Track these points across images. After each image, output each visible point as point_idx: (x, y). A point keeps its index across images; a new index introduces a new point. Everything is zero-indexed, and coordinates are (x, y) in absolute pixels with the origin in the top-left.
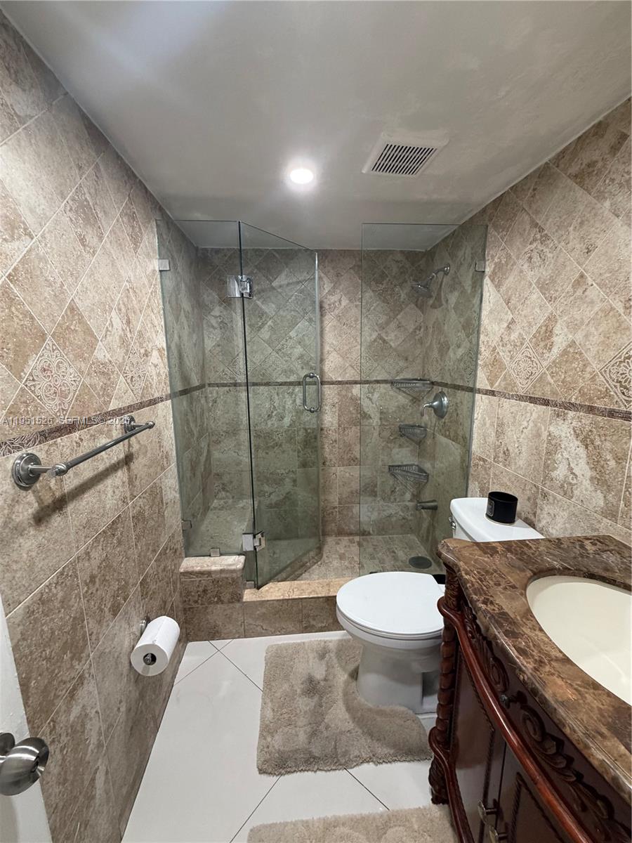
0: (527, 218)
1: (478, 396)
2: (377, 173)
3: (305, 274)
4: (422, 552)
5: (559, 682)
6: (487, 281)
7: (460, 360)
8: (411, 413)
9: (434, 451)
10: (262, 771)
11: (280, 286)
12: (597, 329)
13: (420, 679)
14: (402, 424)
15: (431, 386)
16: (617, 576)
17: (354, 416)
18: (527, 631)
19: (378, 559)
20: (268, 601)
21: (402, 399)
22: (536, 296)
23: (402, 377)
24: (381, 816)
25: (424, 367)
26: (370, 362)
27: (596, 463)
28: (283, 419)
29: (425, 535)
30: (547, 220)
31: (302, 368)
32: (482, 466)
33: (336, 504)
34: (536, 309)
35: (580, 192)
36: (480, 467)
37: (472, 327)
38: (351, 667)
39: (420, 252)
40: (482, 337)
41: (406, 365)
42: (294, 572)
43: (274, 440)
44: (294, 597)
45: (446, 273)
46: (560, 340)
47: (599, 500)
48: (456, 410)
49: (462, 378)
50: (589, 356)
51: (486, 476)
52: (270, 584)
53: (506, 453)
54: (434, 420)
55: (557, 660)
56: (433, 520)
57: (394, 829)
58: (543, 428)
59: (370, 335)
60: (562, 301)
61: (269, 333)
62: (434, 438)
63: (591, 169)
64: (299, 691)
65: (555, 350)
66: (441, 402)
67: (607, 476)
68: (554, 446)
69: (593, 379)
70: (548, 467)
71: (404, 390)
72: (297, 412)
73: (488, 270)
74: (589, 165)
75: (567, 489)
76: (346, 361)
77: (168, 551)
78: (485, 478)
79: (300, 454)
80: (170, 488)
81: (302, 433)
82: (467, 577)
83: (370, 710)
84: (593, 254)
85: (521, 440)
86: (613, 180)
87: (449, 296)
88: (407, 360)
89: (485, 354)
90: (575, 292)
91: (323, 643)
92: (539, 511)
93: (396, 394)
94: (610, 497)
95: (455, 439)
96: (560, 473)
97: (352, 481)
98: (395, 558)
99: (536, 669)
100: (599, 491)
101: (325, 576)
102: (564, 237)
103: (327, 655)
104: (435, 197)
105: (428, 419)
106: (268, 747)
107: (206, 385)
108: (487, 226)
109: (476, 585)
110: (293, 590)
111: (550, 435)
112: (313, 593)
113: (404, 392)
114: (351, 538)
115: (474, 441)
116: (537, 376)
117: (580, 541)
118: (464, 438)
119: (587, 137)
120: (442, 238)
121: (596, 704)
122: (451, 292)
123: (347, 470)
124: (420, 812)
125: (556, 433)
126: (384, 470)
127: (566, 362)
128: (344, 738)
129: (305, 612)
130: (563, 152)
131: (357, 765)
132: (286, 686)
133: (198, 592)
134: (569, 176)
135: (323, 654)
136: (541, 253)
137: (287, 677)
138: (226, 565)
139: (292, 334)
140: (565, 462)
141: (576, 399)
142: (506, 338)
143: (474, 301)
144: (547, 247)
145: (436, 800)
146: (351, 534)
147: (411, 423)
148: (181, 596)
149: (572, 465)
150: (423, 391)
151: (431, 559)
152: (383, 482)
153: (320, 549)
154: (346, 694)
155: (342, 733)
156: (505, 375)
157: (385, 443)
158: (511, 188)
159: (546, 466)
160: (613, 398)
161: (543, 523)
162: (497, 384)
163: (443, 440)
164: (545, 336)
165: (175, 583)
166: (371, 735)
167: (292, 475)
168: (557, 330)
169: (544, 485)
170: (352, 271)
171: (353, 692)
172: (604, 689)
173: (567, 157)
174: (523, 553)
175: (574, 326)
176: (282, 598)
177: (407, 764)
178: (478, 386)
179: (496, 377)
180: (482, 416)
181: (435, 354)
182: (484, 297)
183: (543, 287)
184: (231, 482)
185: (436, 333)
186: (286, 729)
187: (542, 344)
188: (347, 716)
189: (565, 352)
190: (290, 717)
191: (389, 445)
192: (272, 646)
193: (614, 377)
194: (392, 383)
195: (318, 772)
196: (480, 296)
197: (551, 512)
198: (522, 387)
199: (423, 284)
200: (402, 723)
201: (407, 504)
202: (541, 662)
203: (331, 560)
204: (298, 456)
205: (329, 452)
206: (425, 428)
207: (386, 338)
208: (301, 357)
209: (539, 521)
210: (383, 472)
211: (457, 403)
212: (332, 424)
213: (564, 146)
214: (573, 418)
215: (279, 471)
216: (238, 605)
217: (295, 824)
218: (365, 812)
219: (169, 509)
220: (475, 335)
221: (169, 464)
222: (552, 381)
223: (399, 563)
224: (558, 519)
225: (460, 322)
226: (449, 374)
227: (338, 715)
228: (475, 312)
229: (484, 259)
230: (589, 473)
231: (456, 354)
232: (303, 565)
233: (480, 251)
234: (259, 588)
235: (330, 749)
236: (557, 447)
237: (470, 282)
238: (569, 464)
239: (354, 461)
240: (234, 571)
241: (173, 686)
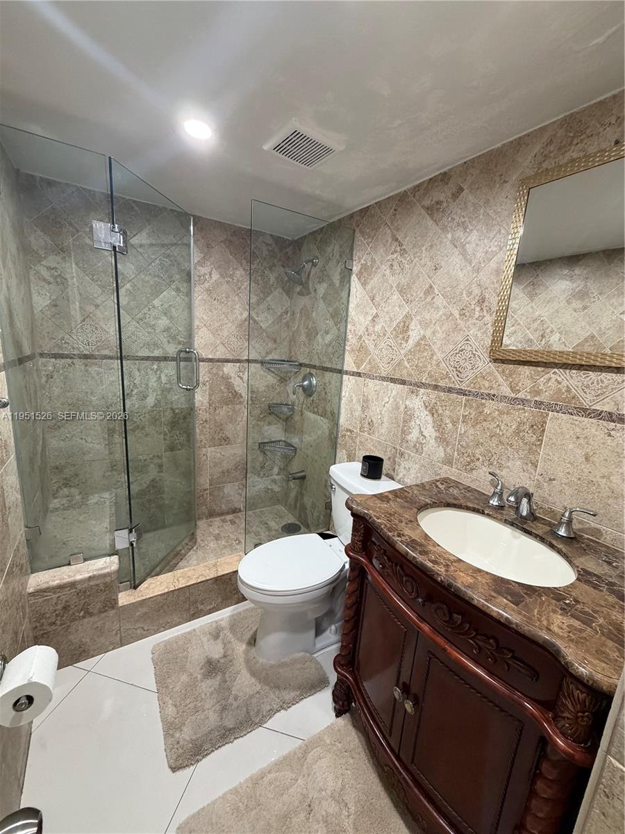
0: (389, 231)
1: (345, 377)
2: (278, 153)
3: (171, 237)
4: (291, 519)
5: (462, 574)
6: (354, 278)
7: (328, 345)
8: (279, 392)
9: (302, 427)
10: (174, 769)
11: (141, 246)
12: (441, 328)
13: (313, 625)
14: (271, 402)
15: (299, 367)
16: (462, 502)
17: (225, 395)
18: (431, 548)
19: (254, 532)
20: (151, 598)
21: (271, 379)
22: (396, 296)
23: (271, 358)
24: (300, 748)
25: (290, 350)
26: (241, 340)
27: (439, 427)
28: (146, 398)
29: (293, 503)
30: (405, 238)
31: (169, 342)
32: (349, 436)
33: (207, 486)
34: (395, 308)
35: (430, 222)
36: (347, 437)
37: (340, 316)
38: (248, 636)
39: (287, 240)
40: (349, 326)
41: (274, 346)
42: (168, 563)
43: (135, 422)
44: (180, 586)
45: (314, 265)
46: (415, 333)
47: (441, 453)
48: (324, 389)
49: (330, 360)
50: (435, 348)
51: (353, 444)
52: (149, 581)
53: (371, 424)
54: (302, 399)
55: (455, 561)
56: (301, 489)
57: (312, 753)
58: (401, 403)
59: (241, 314)
60: (416, 304)
61: (127, 298)
62: (302, 415)
63: (439, 206)
64: (199, 676)
65: (411, 342)
66: (310, 382)
67: (447, 435)
68: (409, 416)
69: (438, 365)
70: (405, 432)
71: (273, 370)
72: (163, 391)
73: (355, 269)
74: (437, 203)
75: (418, 447)
76: (217, 338)
77: (14, 569)
78: (352, 446)
79: (168, 437)
80: (12, 487)
81: (169, 414)
82: (379, 521)
83: (272, 666)
84: (439, 272)
85: (383, 413)
86: (453, 219)
87: (318, 286)
88: (275, 341)
89: (352, 340)
90: (426, 298)
91: (215, 624)
92: (397, 467)
93: (265, 374)
94: (448, 450)
95: (324, 415)
96: (414, 436)
97: (223, 460)
98: (269, 529)
99: (447, 571)
100: (441, 446)
101: (204, 559)
102: (418, 254)
103: (221, 634)
104: (317, 192)
105: (297, 398)
106: (178, 743)
107: (37, 355)
108: (355, 230)
109: (388, 525)
110: (178, 580)
111: (406, 408)
112: (201, 577)
113: (273, 372)
114: (223, 517)
115: (341, 416)
116: (396, 361)
117: (434, 482)
118: (333, 414)
119: (436, 180)
120: (311, 231)
121: (484, 581)
122: (320, 282)
123: (218, 450)
124: (330, 728)
125: (411, 406)
126: (254, 447)
127: (419, 351)
128: (254, 700)
129: (192, 599)
130: (419, 186)
131: (271, 717)
132: (184, 678)
133: (56, 611)
134: (422, 207)
135: (216, 634)
136: (400, 263)
137: (183, 669)
138: (96, 570)
139: (156, 302)
140: (417, 428)
141: (426, 379)
142: (371, 329)
143: (343, 294)
144: (405, 259)
145: (339, 713)
146: (222, 514)
147: (279, 402)
148: (30, 622)
149: (422, 430)
150: (290, 372)
151: (300, 524)
152: (253, 459)
153: (193, 537)
154: (247, 661)
155: (251, 697)
156: (370, 360)
157: (255, 421)
158: (376, 203)
159: (403, 432)
160: (451, 379)
161: (401, 475)
162: (363, 367)
163: (312, 416)
164: (403, 330)
165: (23, 607)
166: (278, 687)
167: (157, 461)
168: (412, 327)
169: (401, 447)
170: (223, 244)
171: (254, 658)
172: (484, 571)
173: (422, 191)
174: (406, 497)
175: (425, 324)
176: (166, 590)
177: (311, 697)
178: (346, 368)
179: (362, 361)
180: (349, 393)
181: (303, 338)
182: (351, 291)
183: (402, 291)
184: (77, 475)
185: (304, 318)
186: (194, 718)
187: (401, 336)
188: (253, 680)
189: (418, 344)
190: (196, 705)
191: (259, 423)
192: (158, 644)
193: (452, 364)
194: (262, 363)
195: (235, 741)
196: (348, 290)
197: (407, 466)
198: (385, 370)
199: (296, 271)
200: (302, 666)
201: (275, 477)
202: (447, 565)
203: (207, 543)
204: (165, 439)
205: (201, 434)
206: (293, 405)
207: (257, 319)
208: (167, 330)
209: (397, 474)
210: (254, 450)
211: (325, 383)
212: (203, 403)
213: (419, 182)
214: (423, 394)
215: (141, 457)
216: (112, 613)
217: (223, 797)
218: (285, 752)
219: (12, 515)
220: (343, 324)
221: (8, 456)
222: (408, 366)
223: (273, 533)
224: (412, 471)
225: (329, 312)
226: (317, 356)
227: (245, 683)
228: (343, 304)
229: (352, 259)
230: (434, 434)
231: (323, 340)
232: (178, 554)
233: (348, 251)
234: (135, 588)
235: (243, 716)
236: (412, 416)
237: (339, 277)
238: (420, 429)
239: (225, 441)
240: (108, 574)
241: (31, 734)
